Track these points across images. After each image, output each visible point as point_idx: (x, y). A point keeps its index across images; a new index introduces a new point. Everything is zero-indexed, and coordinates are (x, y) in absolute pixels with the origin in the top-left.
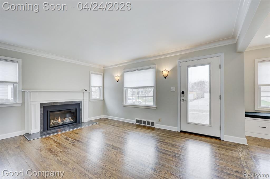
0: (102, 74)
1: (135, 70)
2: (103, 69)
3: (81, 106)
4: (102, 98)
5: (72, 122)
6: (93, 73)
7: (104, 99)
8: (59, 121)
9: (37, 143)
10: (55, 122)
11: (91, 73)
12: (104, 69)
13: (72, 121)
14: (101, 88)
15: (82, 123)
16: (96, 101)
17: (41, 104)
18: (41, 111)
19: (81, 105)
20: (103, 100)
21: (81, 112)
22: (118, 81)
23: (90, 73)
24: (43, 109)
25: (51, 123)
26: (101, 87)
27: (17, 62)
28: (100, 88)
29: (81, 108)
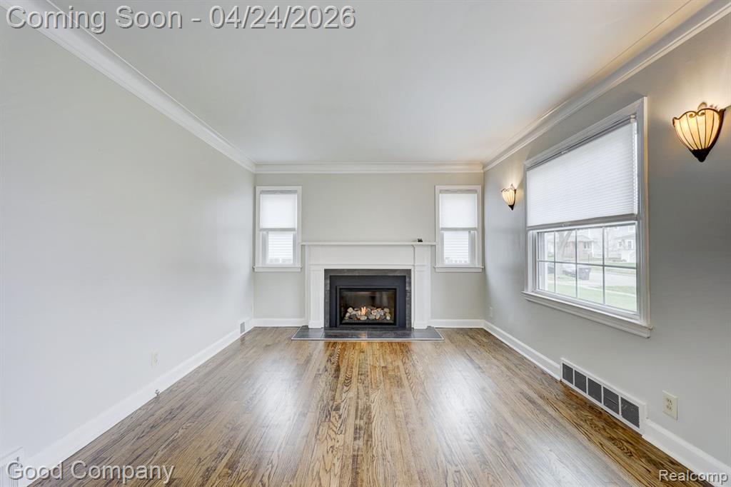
0: (479, 188)
1: (559, 154)
2: (482, 171)
3: (407, 285)
4: (478, 264)
5: (386, 322)
6: (447, 191)
7: (484, 269)
8: (362, 313)
9: (318, 349)
10: (355, 313)
11: (441, 192)
12: (484, 173)
13: (388, 318)
14: (476, 232)
15: (411, 329)
16: (455, 273)
17: (326, 271)
18: (325, 285)
19: (407, 280)
20: (481, 270)
21: (407, 299)
22: (512, 207)
23: (437, 191)
24: (328, 282)
25: (348, 315)
26: (474, 229)
27: (295, 192)
28: (472, 232)
29: (407, 288)
